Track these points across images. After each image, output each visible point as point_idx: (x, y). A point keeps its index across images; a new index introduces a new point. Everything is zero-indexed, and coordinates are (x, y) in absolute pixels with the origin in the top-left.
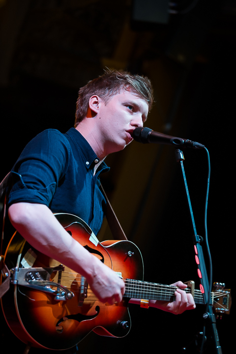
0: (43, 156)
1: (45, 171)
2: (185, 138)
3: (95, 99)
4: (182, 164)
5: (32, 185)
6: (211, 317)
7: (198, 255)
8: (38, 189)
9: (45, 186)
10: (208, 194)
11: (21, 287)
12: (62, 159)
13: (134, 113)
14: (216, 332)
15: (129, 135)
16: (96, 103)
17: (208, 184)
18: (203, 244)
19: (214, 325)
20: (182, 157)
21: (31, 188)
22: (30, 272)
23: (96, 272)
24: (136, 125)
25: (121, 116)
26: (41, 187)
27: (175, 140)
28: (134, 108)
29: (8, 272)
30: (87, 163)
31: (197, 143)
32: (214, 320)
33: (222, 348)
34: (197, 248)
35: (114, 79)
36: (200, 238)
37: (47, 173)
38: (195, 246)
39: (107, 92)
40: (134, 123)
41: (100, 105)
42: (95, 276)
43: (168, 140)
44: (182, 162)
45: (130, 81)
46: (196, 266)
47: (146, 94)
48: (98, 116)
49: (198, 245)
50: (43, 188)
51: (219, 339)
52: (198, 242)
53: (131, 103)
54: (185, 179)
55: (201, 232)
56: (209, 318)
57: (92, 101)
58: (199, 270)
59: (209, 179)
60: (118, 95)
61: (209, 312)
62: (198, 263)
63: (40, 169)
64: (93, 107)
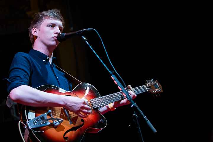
0: (15, 66)
1: (19, 71)
2: (82, 29)
3: (34, 30)
4: (87, 42)
5: (14, 80)
6: (135, 105)
7: (115, 80)
8: (17, 80)
9: (20, 77)
10: (105, 50)
11: (34, 129)
12: (26, 63)
13: (54, 28)
14: (140, 111)
15: (56, 38)
16: (35, 31)
17: (103, 45)
18: (114, 74)
19: (138, 108)
20: (85, 39)
21: (14, 81)
22: (35, 120)
23: (66, 102)
24: (57, 33)
25: (48, 32)
26: (19, 78)
27: (78, 33)
28: (53, 26)
29: (25, 126)
30: (44, 61)
31: (89, 29)
32: (137, 106)
33: (147, 117)
34: (113, 77)
35: (39, 17)
36: (112, 72)
37: (20, 72)
38: (111, 77)
39: (38, 24)
40: (56, 32)
41: (37, 32)
42: (66, 104)
43: (75, 34)
44: (86, 41)
45: (46, 14)
46: (117, 86)
47: (57, 16)
48: (38, 37)
49: (113, 75)
50: (20, 78)
51: (143, 113)
52: (112, 74)
53: (50, 24)
54: (91, 48)
55: (111, 69)
56: (134, 106)
57: (33, 32)
58: (119, 87)
59: (102, 43)
60: (43, 23)
61: (132, 103)
62: (117, 84)
63: (16, 72)
64: (35, 34)
